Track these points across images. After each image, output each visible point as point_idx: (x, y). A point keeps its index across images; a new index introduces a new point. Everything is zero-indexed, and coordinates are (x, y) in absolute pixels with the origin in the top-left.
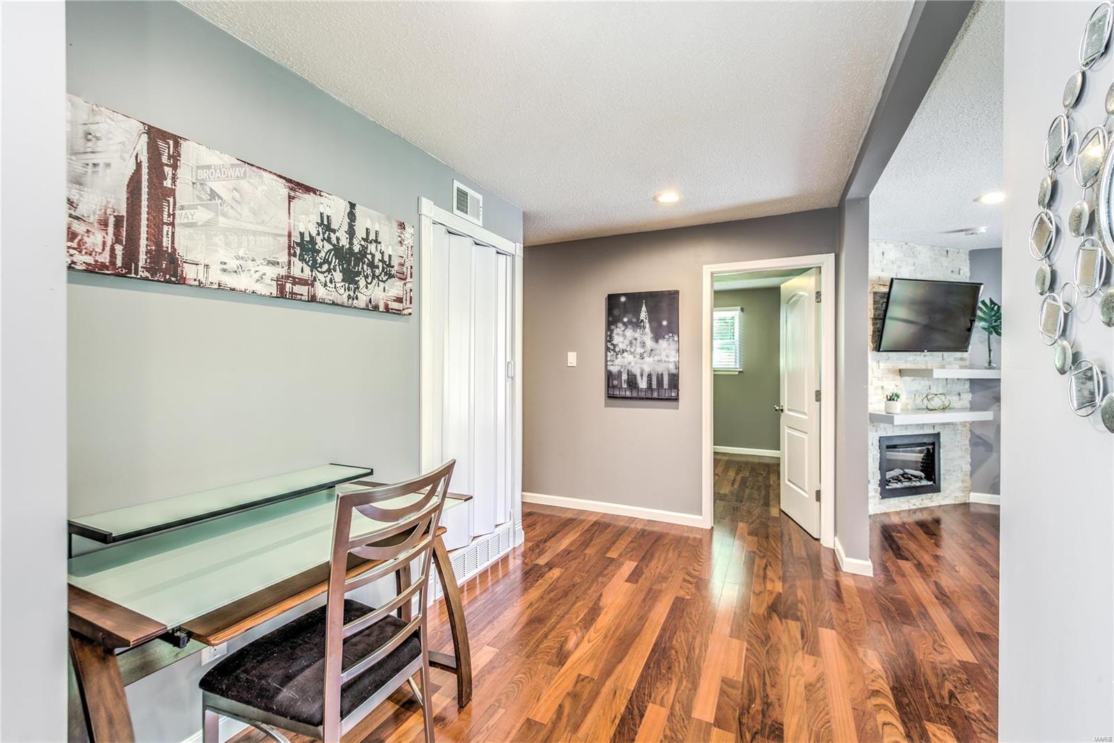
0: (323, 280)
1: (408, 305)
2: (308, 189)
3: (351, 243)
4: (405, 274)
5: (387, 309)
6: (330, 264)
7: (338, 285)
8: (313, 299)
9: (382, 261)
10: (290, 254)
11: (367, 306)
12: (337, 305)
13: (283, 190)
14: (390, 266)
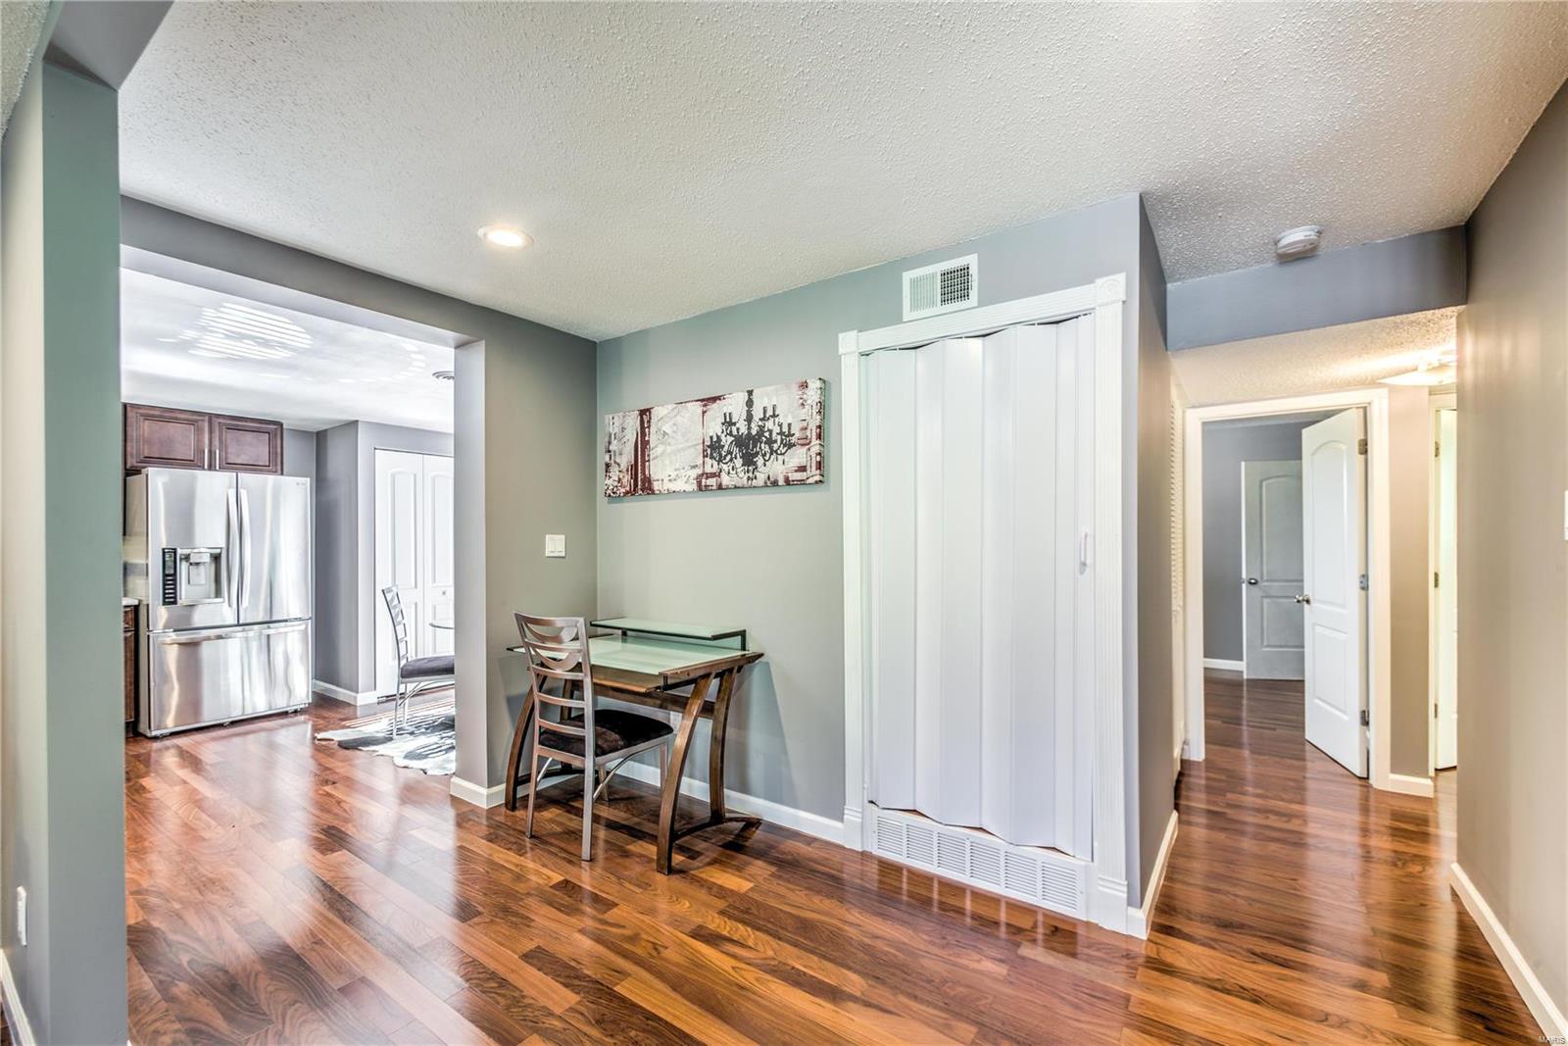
0: (727, 470)
1: (815, 472)
2: (714, 399)
3: (749, 428)
4: (809, 437)
5: (787, 482)
6: (731, 453)
7: (739, 470)
8: (720, 487)
9: (781, 433)
10: (704, 457)
11: (766, 483)
12: (739, 488)
13: (699, 410)
14: (791, 435)
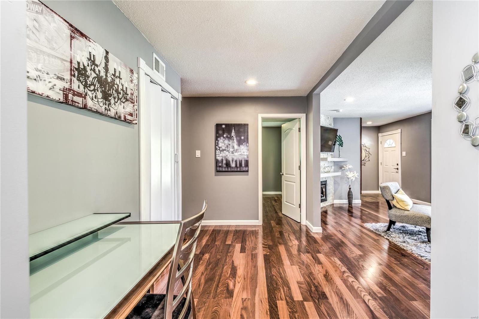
0: (91, 95)
1: (135, 119)
2: (82, 35)
3: (106, 76)
4: (134, 100)
5: (125, 120)
6: (95, 86)
7: (100, 100)
8: (85, 107)
9: (122, 90)
10: (71, 75)
11: (115, 116)
12: (99, 113)
13: (67, 32)
14: (126, 94)
